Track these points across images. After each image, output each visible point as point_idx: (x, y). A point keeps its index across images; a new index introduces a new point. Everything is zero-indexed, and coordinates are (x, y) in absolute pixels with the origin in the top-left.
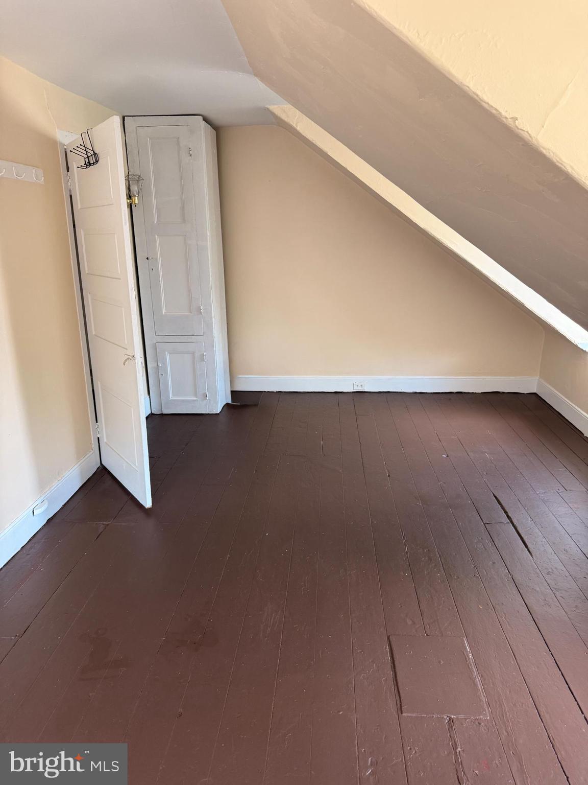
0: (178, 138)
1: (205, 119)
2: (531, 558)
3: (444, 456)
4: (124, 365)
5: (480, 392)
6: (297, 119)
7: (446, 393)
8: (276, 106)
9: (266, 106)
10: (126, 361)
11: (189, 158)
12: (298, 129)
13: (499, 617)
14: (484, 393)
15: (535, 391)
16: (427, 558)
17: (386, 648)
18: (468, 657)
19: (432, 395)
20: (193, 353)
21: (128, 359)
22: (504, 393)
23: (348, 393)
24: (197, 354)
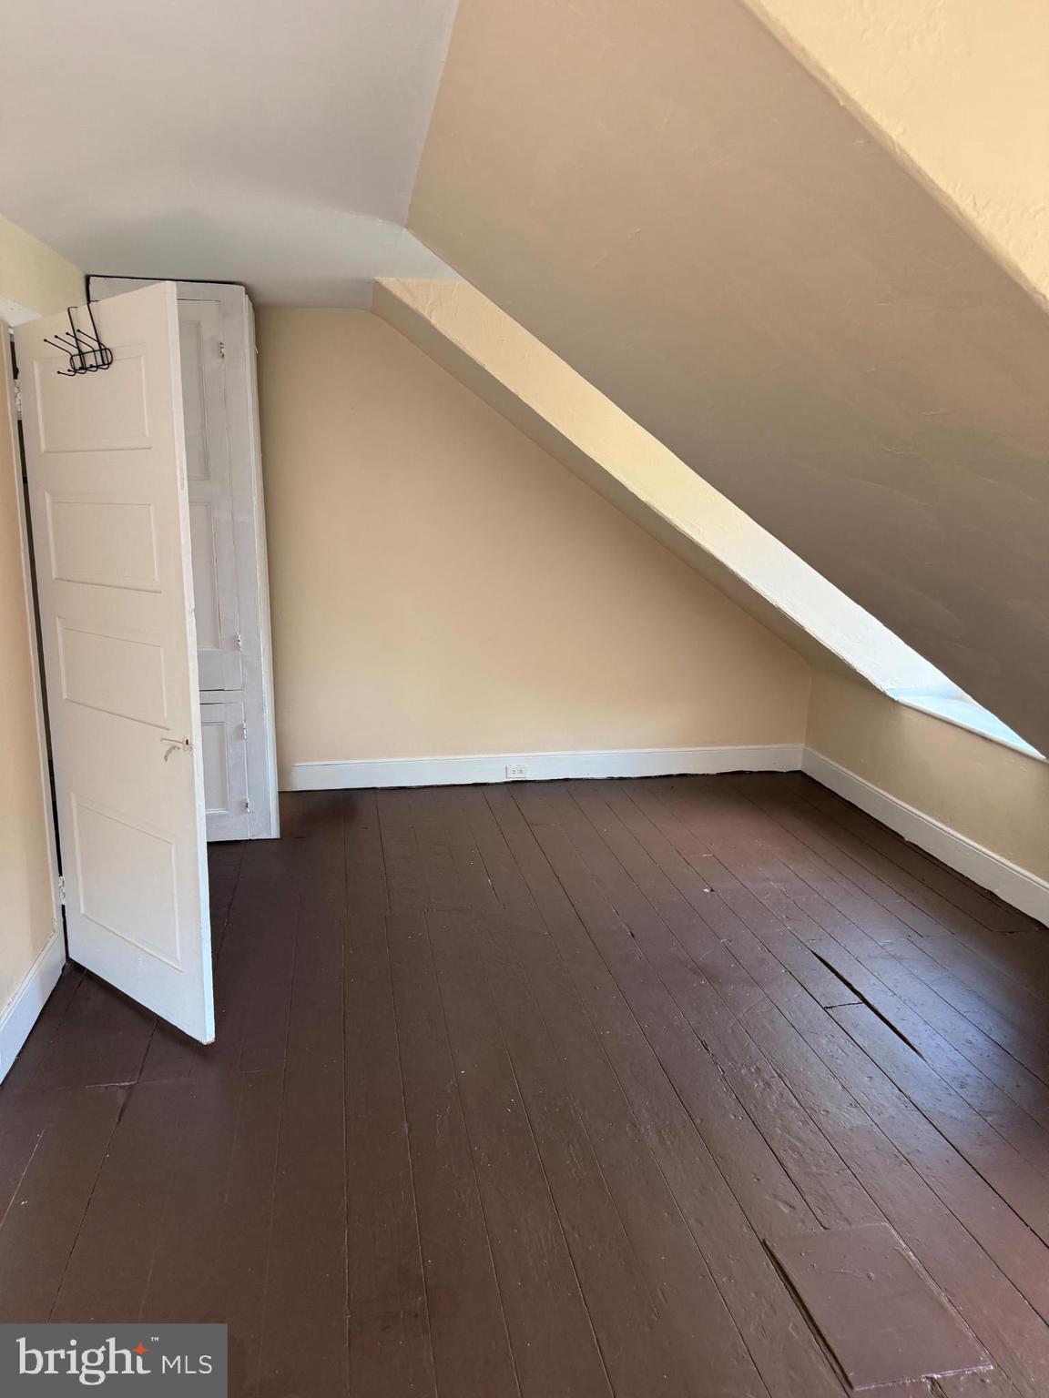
0: (199, 323)
1: (248, 292)
2: (924, 1062)
3: (706, 890)
4: (166, 759)
5: (715, 773)
6: (432, 303)
7: (660, 776)
8: (392, 279)
9: (377, 278)
10: (169, 751)
11: (221, 360)
12: (433, 321)
13: (924, 1177)
14: (721, 773)
15: (799, 768)
16: (761, 1083)
17: (768, 1265)
18: (910, 1258)
19: (640, 781)
20: (221, 724)
21: (174, 747)
22: (751, 772)
23: (496, 784)
24: (230, 728)
